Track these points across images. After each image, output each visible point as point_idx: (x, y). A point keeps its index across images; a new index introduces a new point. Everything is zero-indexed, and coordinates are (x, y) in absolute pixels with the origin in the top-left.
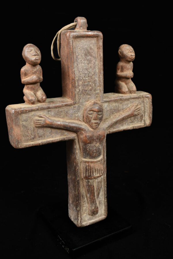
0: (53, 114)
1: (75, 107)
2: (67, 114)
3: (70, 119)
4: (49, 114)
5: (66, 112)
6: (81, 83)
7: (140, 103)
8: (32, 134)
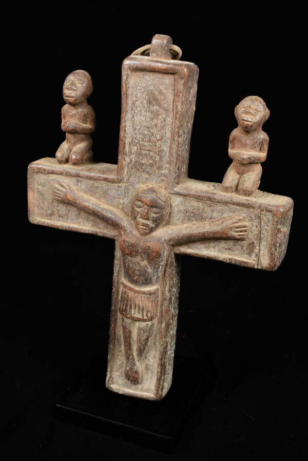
0: (83, 187)
1: (120, 187)
2: (105, 194)
3: (109, 204)
4: (77, 185)
5: (105, 191)
6: (136, 150)
7: (250, 217)
8: (49, 208)
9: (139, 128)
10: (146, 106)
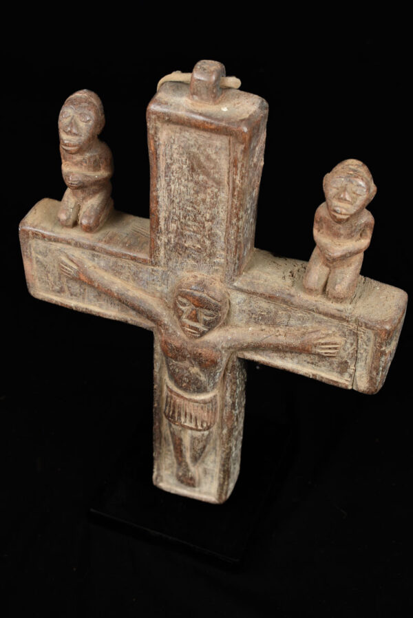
0: (102, 264)
1: (155, 271)
2: (136, 277)
4: (93, 260)
5: (134, 273)
6: (175, 228)
7: (343, 332)
8: (55, 284)
9: (178, 200)
10: (187, 173)
